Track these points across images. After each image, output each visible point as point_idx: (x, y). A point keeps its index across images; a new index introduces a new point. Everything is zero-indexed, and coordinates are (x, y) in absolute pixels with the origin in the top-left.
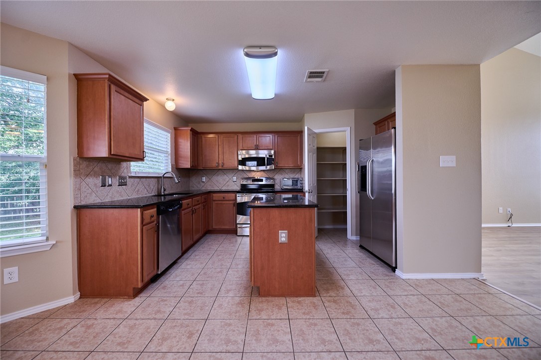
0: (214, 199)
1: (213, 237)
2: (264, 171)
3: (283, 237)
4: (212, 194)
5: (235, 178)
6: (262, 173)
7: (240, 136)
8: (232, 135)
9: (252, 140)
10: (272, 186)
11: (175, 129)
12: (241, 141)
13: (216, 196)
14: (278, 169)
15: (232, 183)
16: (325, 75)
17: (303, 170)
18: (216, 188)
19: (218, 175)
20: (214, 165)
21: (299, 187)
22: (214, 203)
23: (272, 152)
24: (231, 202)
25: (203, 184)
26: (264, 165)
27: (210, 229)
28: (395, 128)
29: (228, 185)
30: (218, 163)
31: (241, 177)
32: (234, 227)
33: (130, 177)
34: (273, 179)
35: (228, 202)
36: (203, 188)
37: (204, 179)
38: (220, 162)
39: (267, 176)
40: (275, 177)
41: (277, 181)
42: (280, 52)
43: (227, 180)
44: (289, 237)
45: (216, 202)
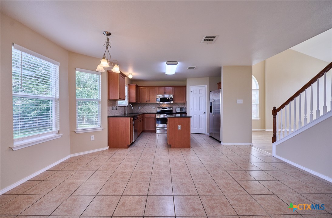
0: (146, 116)
1: (145, 133)
2: (167, 104)
3: (179, 127)
4: (145, 114)
5: (154, 107)
6: (167, 105)
7: (157, 88)
8: (153, 87)
9: (162, 90)
10: (171, 111)
11: (129, 85)
12: (158, 90)
13: (146, 115)
14: (175, 103)
15: (153, 109)
16: (195, 68)
17: (186, 104)
18: (145, 112)
19: (146, 106)
20: (145, 101)
21: (184, 111)
22: (146, 118)
23: (171, 95)
24: (153, 118)
25: (139, 110)
26: (168, 101)
27: (144, 130)
28: (221, 89)
29: (151, 111)
30: (147, 100)
31: (157, 106)
32: (155, 129)
33: (118, 106)
34: (172, 108)
35: (152, 118)
36: (139, 112)
37: (140, 108)
38: (148, 100)
39: (169, 106)
40: (173, 107)
41: (174, 109)
42: (179, 63)
43: (151, 108)
44: (182, 128)
45: (147, 118)
